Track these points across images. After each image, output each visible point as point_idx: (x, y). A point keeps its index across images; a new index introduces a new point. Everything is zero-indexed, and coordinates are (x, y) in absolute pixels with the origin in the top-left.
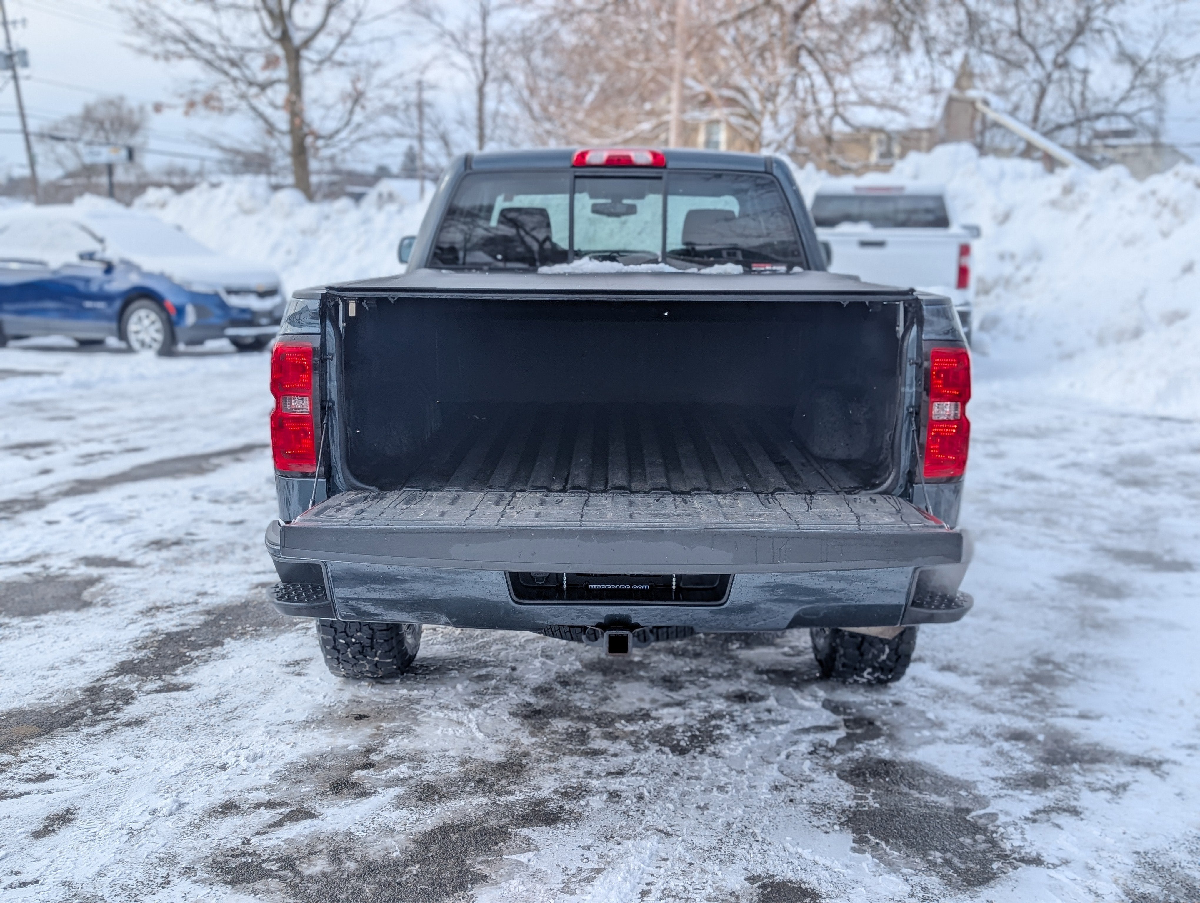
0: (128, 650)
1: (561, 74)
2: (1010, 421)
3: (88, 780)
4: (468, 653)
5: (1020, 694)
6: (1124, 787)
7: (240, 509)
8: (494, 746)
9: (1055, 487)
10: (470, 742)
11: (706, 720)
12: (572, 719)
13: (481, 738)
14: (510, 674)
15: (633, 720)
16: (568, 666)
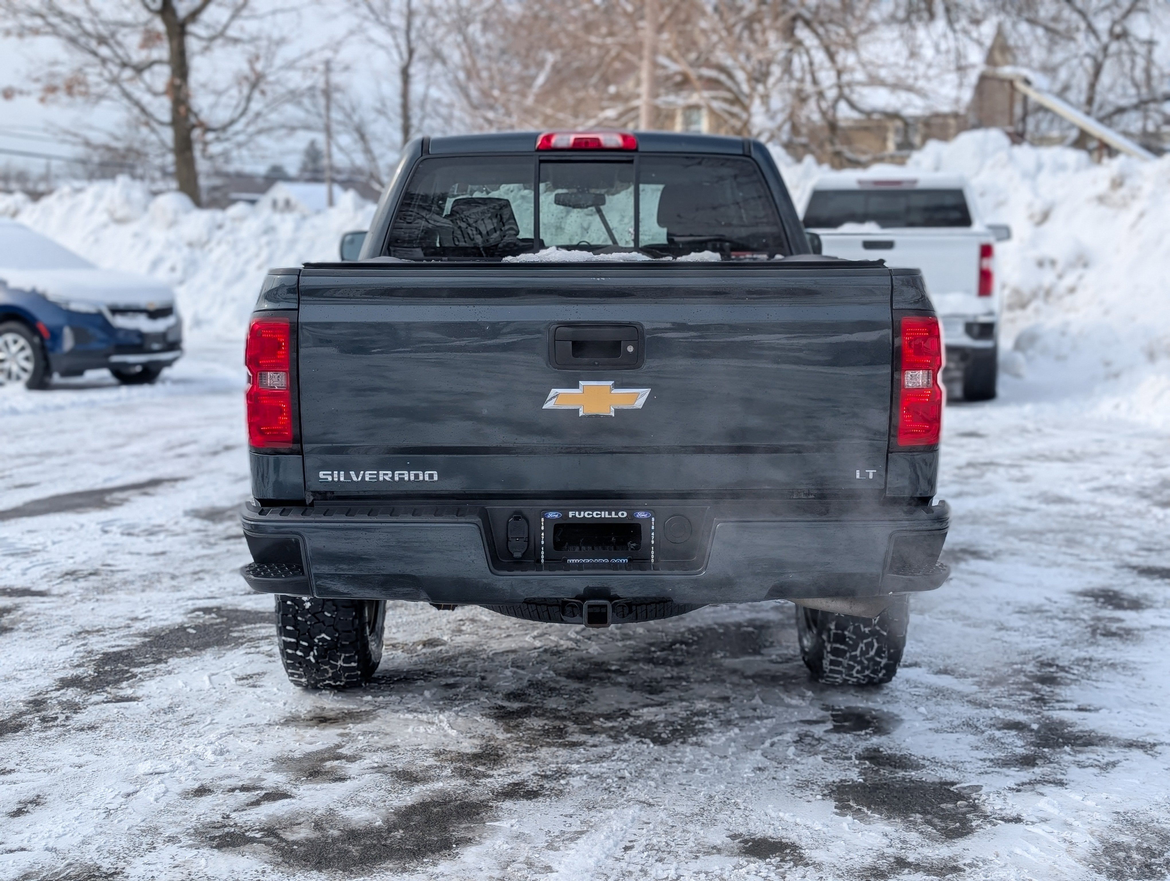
0: (64, 668)
1: (503, 52)
2: (1039, 445)
3: (52, 774)
4: (433, 666)
5: (1018, 693)
6: (1114, 764)
7: (159, 541)
8: (468, 740)
9: (1083, 509)
10: (443, 738)
11: (687, 719)
12: (548, 718)
13: (453, 734)
14: (480, 683)
15: (612, 718)
16: (541, 674)
